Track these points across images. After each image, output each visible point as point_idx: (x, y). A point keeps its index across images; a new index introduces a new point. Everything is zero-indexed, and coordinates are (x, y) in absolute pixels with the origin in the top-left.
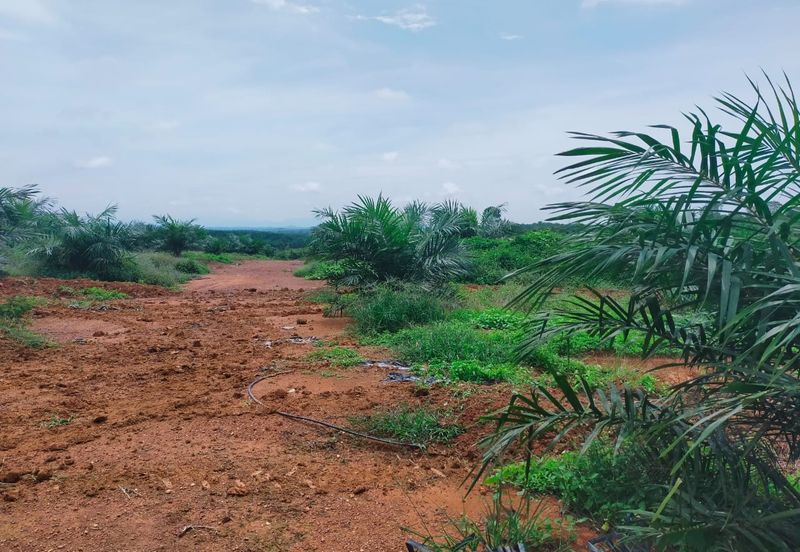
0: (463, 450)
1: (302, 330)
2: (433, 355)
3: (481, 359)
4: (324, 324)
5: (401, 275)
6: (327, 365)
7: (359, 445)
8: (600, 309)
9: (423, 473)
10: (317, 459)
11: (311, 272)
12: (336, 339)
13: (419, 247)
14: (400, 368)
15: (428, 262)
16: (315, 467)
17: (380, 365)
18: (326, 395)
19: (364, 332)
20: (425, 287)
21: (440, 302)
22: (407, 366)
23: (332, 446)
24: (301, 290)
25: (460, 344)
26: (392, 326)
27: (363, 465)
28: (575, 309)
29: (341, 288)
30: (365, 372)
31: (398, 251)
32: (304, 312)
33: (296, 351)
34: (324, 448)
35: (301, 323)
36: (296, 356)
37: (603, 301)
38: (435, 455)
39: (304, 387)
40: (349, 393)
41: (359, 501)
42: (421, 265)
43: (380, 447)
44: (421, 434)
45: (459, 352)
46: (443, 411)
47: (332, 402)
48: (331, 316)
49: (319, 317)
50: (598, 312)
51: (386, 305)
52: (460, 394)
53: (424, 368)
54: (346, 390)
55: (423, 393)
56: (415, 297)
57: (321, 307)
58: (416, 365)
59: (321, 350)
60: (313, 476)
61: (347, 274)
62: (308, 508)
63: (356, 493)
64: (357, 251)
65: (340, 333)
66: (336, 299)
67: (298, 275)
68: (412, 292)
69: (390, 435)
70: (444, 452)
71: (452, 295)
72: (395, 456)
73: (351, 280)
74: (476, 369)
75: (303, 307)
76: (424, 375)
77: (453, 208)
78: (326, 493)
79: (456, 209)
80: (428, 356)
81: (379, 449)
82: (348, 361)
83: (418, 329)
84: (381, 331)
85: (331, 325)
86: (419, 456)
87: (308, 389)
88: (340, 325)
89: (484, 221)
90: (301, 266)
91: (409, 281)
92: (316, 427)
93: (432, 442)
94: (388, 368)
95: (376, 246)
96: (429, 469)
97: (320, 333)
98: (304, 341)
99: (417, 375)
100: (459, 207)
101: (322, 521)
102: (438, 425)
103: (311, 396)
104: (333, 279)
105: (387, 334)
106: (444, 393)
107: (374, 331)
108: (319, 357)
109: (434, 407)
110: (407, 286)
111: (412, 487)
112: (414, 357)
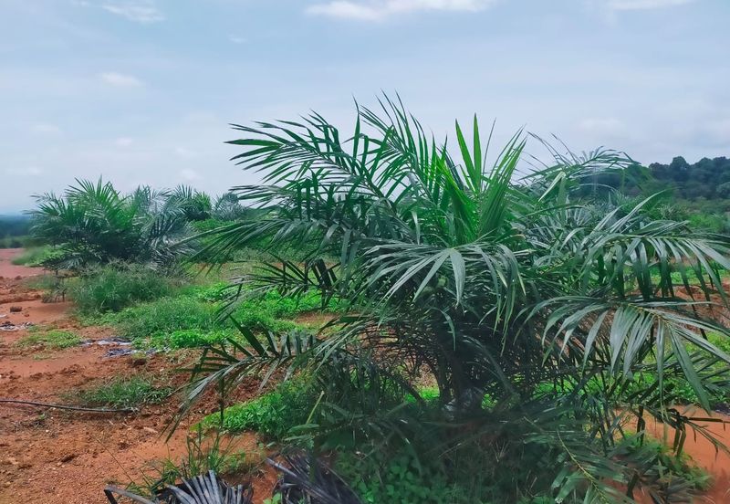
0: (176, 407)
1: (14, 317)
2: (156, 329)
3: (203, 328)
4: (41, 310)
5: (125, 256)
6: (41, 349)
7: (71, 418)
8: (284, 272)
9: (136, 433)
10: (23, 437)
11: (32, 259)
12: (55, 323)
13: (145, 229)
14: (122, 344)
15: (154, 243)
16: (20, 445)
17: (100, 343)
18: (38, 377)
19: (86, 314)
20: (152, 266)
21: (167, 280)
22: (129, 341)
23: (41, 422)
24: (18, 278)
25: (183, 317)
26: (115, 306)
27: (75, 436)
28: (265, 274)
29: (62, 272)
30: (83, 351)
31: (122, 233)
32: (20, 300)
33: (6, 339)
34: (31, 426)
35: (14, 310)
36: (6, 344)
37: (285, 264)
38: (148, 416)
39: (12, 372)
40: (64, 372)
41: (68, 467)
42: (147, 246)
43: (93, 417)
44: (135, 399)
45: (181, 324)
46: (158, 376)
47: (44, 382)
48: (51, 302)
49: (38, 303)
50: (281, 274)
51: (109, 286)
52: (176, 359)
53: (146, 341)
54: (60, 370)
55: (141, 362)
56: (139, 276)
57: (40, 293)
58: (138, 339)
59: (36, 335)
60: (17, 454)
61: (67, 258)
62: (9, 483)
63: (64, 461)
64: (77, 235)
65: (60, 317)
66: (58, 284)
67: (16, 263)
68: (136, 273)
69: (103, 404)
70: (158, 412)
71: (180, 273)
72: (108, 423)
73: (71, 263)
74: (195, 336)
75: (20, 295)
76: (146, 347)
77: (187, 194)
78: (30, 466)
79: (190, 195)
80: (152, 330)
81: (92, 419)
82: (66, 342)
83: (143, 306)
84: (104, 311)
85: (50, 310)
86: (133, 419)
87: (17, 373)
88: (59, 310)
89: (217, 206)
90: (20, 253)
91: (133, 261)
92: (23, 408)
93: (145, 405)
94: (108, 345)
95: (99, 228)
96: (142, 428)
97: (36, 319)
98: (16, 328)
99: (138, 348)
100: (193, 193)
101: (24, 492)
102: (153, 389)
103: (20, 380)
104: (52, 263)
105: (110, 314)
106: (161, 361)
107: (97, 312)
108: (33, 341)
109: (150, 374)
110: (132, 266)
111: (124, 446)
112: (137, 332)
